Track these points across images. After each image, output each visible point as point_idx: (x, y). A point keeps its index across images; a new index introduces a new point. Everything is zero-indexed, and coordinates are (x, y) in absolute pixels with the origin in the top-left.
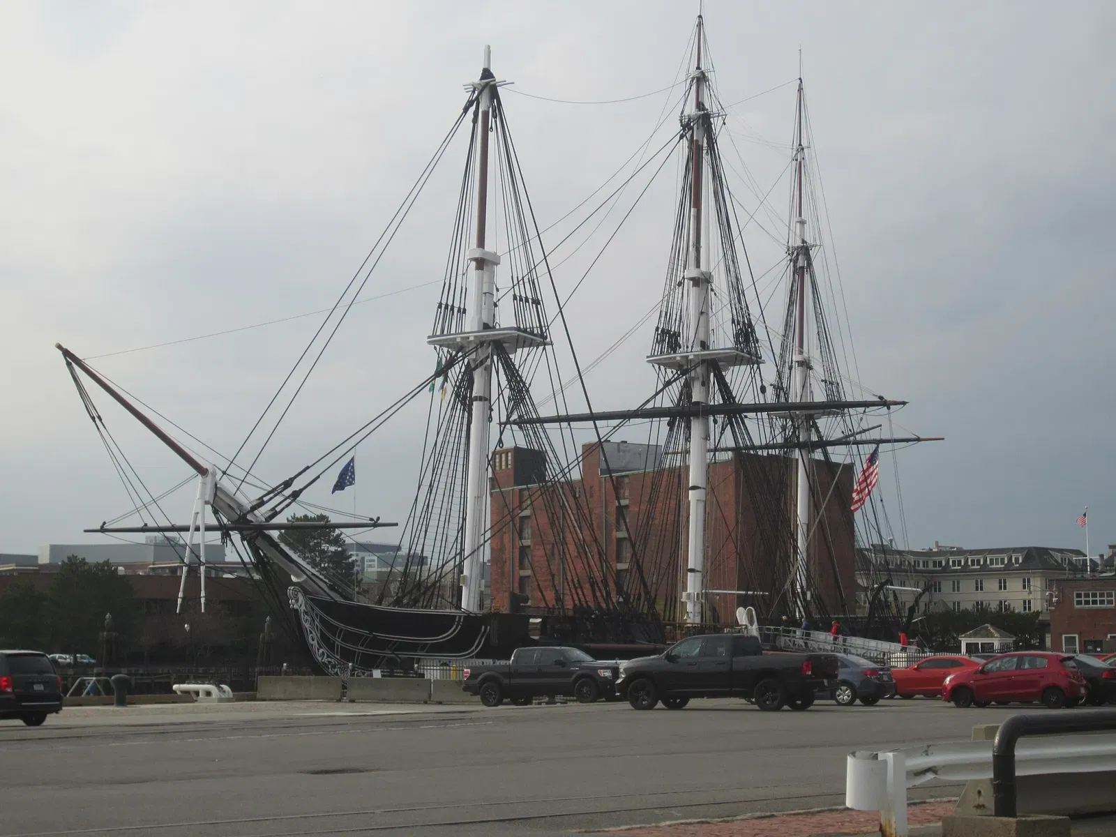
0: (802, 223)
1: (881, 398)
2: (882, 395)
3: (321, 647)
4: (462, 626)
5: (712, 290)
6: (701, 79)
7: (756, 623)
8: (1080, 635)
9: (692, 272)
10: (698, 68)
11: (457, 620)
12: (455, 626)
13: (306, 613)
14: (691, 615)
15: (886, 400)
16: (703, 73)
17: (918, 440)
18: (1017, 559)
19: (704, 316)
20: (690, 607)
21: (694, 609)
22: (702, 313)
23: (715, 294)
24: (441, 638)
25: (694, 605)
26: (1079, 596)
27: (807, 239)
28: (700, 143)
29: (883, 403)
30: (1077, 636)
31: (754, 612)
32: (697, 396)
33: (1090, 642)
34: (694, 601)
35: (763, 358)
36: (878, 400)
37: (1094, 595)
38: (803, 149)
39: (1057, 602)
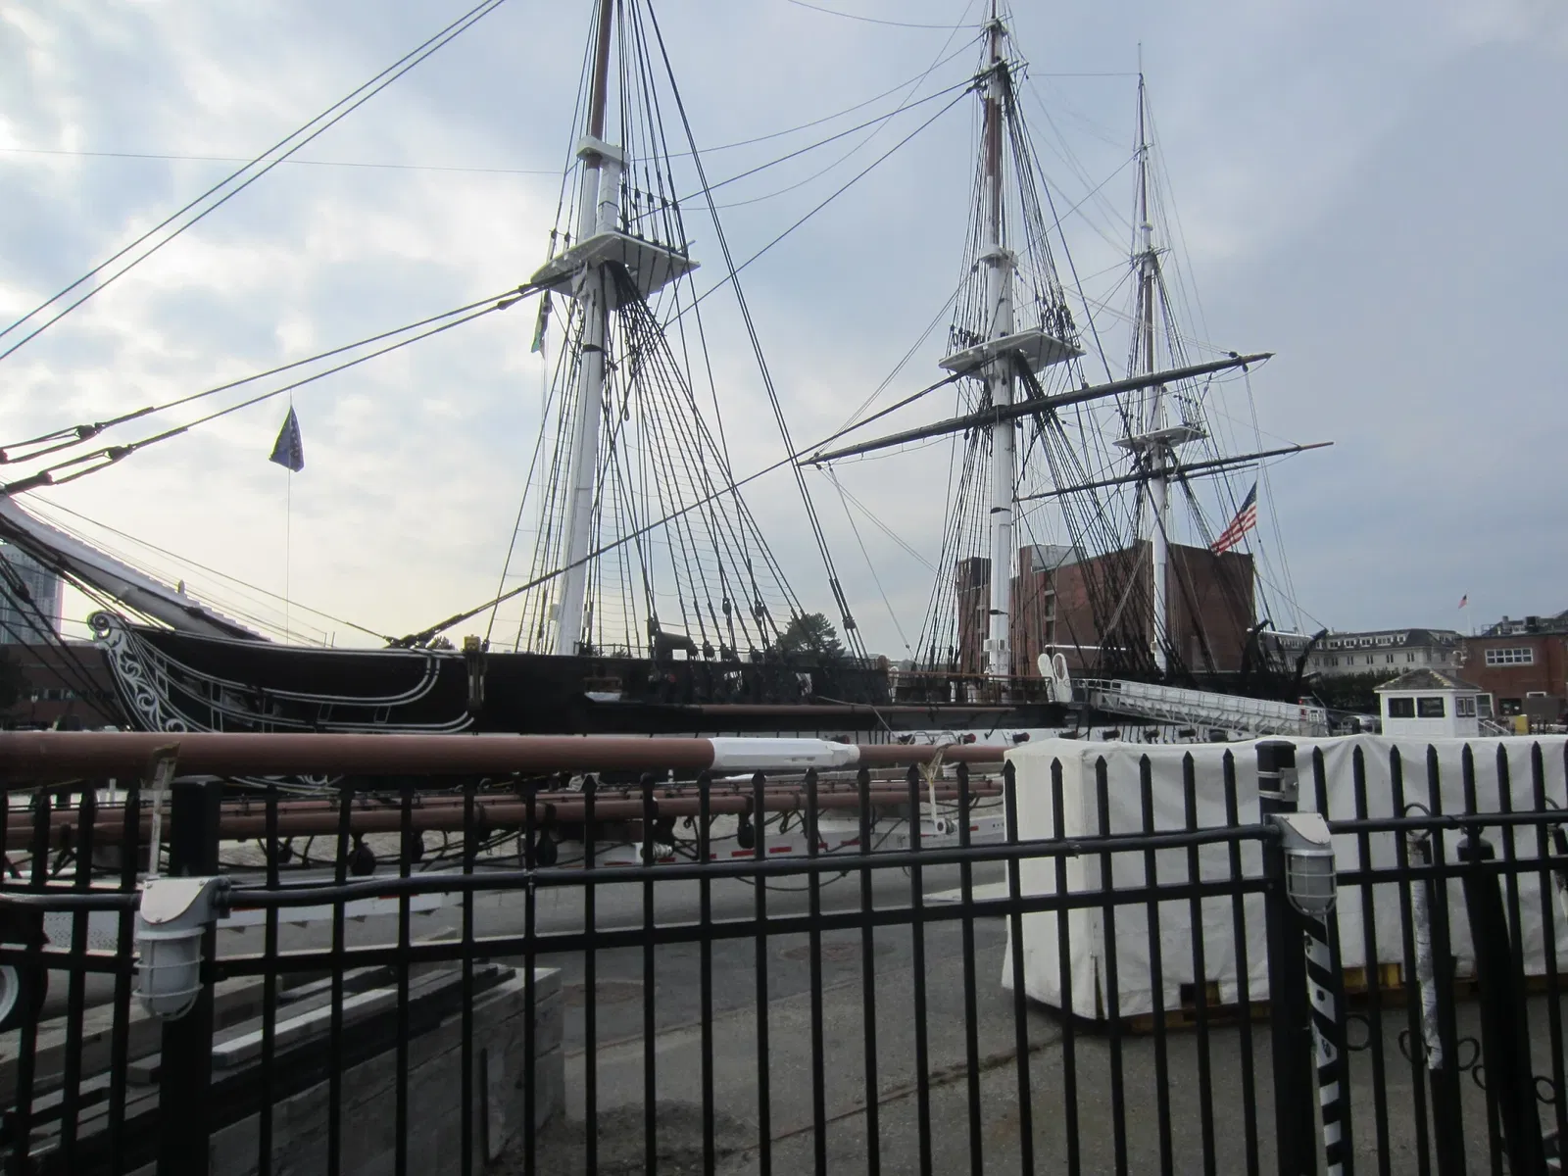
0: (1148, 228)
1: (1233, 354)
2: (1233, 350)
3: (171, 716)
4: (439, 676)
5: (1017, 273)
6: (996, 30)
7: (1066, 676)
8: (1494, 692)
9: (989, 249)
10: (993, 17)
11: (429, 666)
12: (426, 677)
13: (125, 655)
14: (993, 668)
15: (1240, 357)
16: (998, 21)
17: (1299, 449)
18: (1401, 639)
19: (1004, 303)
20: (993, 659)
21: (998, 661)
22: (1001, 300)
23: (1022, 280)
24: (403, 698)
25: (999, 656)
26: (1490, 654)
27: (1154, 244)
28: (997, 103)
29: (1238, 361)
30: (1490, 695)
31: (1064, 661)
32: (999, 398)
33: (1507, 701)
34: (998, 651)
35: (1081, 349)
36: (1230, 358)
37: (1508, 653)
38: (1145, 148)
39: (1466, 661)
